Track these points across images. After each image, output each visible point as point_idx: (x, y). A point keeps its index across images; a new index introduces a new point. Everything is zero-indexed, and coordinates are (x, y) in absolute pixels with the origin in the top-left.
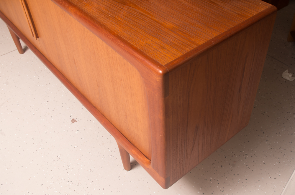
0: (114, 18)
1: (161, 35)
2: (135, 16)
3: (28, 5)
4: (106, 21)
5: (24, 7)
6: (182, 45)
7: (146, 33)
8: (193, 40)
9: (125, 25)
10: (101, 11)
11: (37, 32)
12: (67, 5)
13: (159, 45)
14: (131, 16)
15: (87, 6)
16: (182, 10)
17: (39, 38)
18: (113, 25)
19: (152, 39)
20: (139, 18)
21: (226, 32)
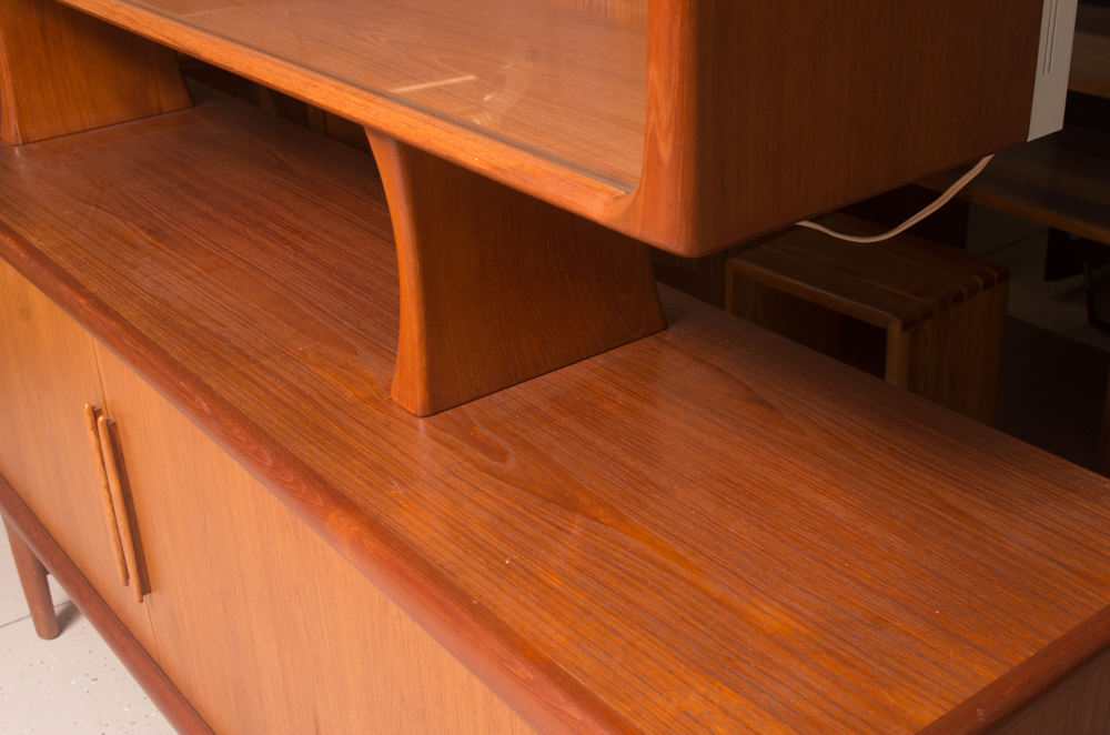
0: (531, 574)
1: (744, 667)
2: (620, 569)
3: (122, 456)
4: (496, 589)
5: (103, 463)
6: (844, 723)
7: (676, 658)
8: (890, 699)
9: (580, 612)
10: (471, 540)
11: (149, 569)
12: (322, 504)
13: (737, 719)
14: (601, 567)
15: (406, 509)
16: (824, 544)
17: (153, 593)
18: (528, 609)
19: (703, 689)
20: (636, 578)
21: (1030, 661)
